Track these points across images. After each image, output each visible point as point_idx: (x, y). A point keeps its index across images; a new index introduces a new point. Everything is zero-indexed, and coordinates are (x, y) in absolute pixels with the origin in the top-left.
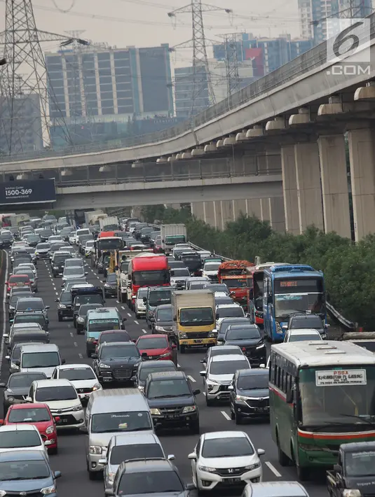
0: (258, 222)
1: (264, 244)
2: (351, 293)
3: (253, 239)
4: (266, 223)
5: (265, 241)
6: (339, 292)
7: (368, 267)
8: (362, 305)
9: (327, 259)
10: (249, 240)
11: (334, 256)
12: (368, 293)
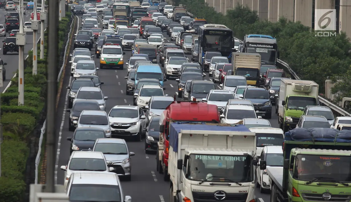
0: (249, 12)
1: (252, 26)
2: (308, 65)
3: (245, 22)
4: (255, 12)
5: (252, 24)
6: (301, 63)
7: (322, 48)
8: (315, 73)
9: (294, 41)
10: (242, 23)
11: (299, 39)
12: (320, 65)
